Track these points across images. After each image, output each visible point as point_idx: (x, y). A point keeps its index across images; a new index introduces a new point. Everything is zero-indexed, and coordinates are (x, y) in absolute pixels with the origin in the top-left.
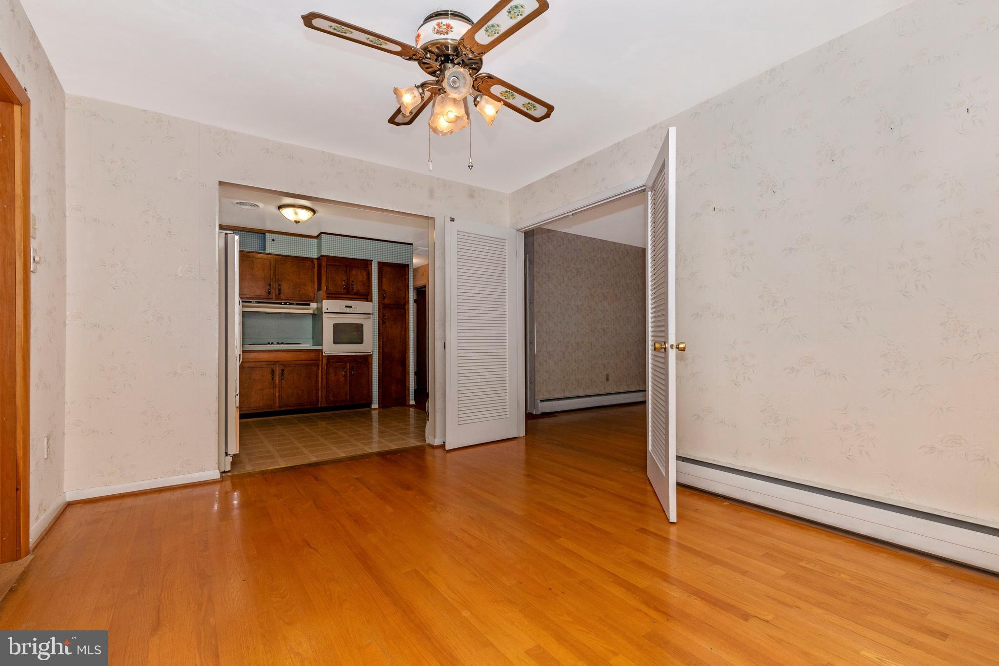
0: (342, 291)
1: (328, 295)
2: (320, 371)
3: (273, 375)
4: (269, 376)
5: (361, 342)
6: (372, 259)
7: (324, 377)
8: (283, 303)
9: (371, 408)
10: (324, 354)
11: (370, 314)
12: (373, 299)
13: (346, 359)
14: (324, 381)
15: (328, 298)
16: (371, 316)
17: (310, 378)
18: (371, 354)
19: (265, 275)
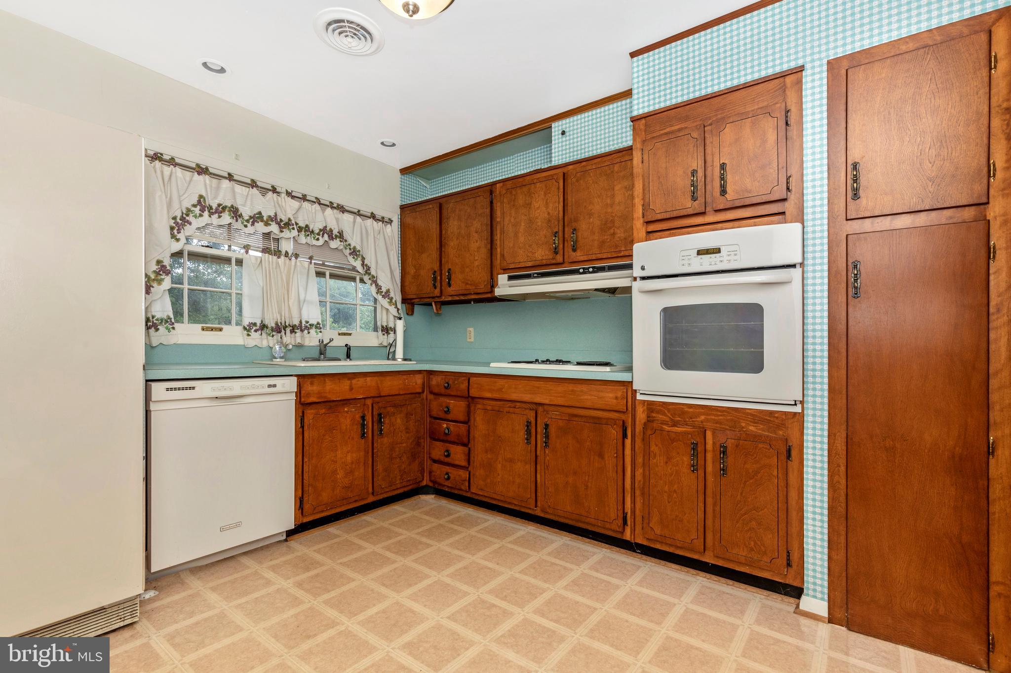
0: (688, 203)
1: (651, 228)
2: (628, 442)
3: (528, 432)
4: (522, 434)
5: (756, 365)
6: (800, 62)
7: (640, 460)
8: (581, 271)
9: (798, 606)
10: (639, 397)
11: (794, 266)
12: (808, 211)
13: (703, 417)
14: (639, 472)
15: (650, 235)
16: (798, 271)
17: (601, 455)
18: (798, 409)
19: (549, 213)
